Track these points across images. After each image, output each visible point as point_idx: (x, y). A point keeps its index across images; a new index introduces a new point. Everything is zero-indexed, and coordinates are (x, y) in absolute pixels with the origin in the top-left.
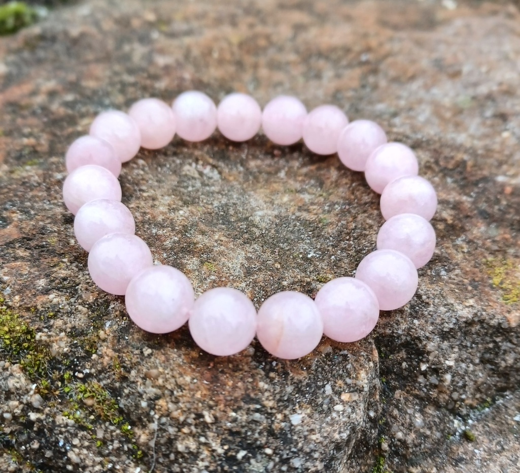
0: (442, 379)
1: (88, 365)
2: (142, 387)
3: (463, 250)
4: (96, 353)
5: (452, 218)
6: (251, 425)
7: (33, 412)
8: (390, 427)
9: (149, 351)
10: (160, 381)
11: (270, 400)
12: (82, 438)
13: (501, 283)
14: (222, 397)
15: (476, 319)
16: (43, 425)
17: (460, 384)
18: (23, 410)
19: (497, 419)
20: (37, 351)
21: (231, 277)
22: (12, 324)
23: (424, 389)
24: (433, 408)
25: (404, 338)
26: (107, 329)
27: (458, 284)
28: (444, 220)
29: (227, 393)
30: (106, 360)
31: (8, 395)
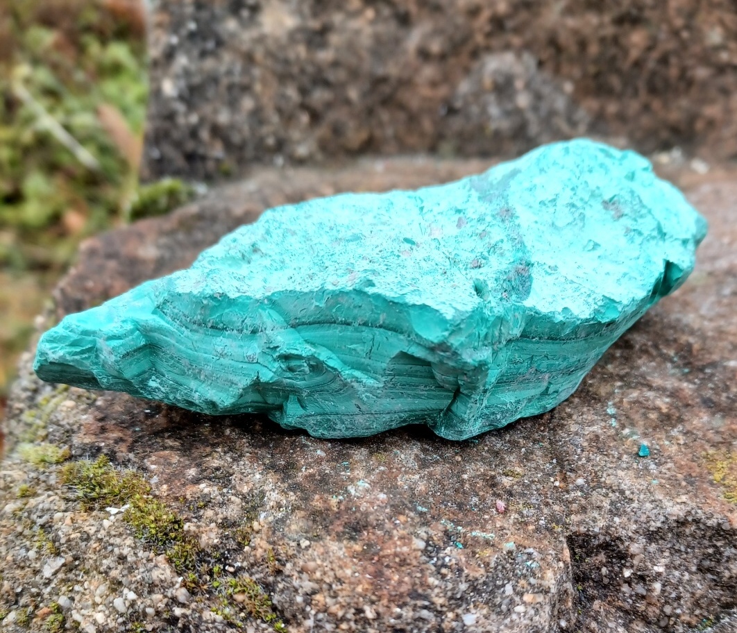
0: (650, 588)
1: (239, 557)
2: (297, 581)
3: (679, 442)
4: (248, 545)
5: (668, 406)
6: (417, 623)
7: (178, 607)
9: (307, 543)
10: (318, 575)
11: (440, 597)
13: (723, 479)
14: (385, 592)
15: (690, 519)
16: (188, 621)
17: (673, 595)
18: (167, 605)
20: (184, 541)
21: (403, 469)
22: (158, 513)
23: (629, 600)
24: (641, 624)
25: (602, 538)
26: (261, 520)
27: (670, 479)
28: (658, 409)
29: (391, 588)
30: (259, 552)
31: (152, 587)
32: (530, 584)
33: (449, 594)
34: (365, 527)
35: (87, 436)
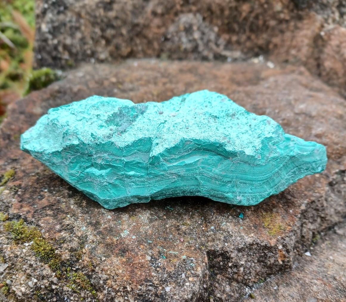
0: (239, 270)
1: (78, 264)
2: (101, 275)
3: (252, 209)
4: (81, 259)
6: (147, 292)
7: (54, 285)
8: (214, 292)
9: (104, 258)
10: (109, 272)
11: (156, 281)
12: (75, 296)
13: (268, 225)
14: (135, 279)
15: (255, 243)
16: (58, 291)
17: (248, 272)
18: (49, 284)
19: (266, 288)
20: (55, 258)
21: (143, 224)
22: (45, 246)
23: (231, 274)
24: (235, 283)
25: (220, 251)
26: (86, 248)
27: (247, 226)
29: (137, 277)
30: (86, 262)
31: (43, 278)
32: (192, 273)
33: (160, 279)
34: (127, 251)
35: (15, 210)
